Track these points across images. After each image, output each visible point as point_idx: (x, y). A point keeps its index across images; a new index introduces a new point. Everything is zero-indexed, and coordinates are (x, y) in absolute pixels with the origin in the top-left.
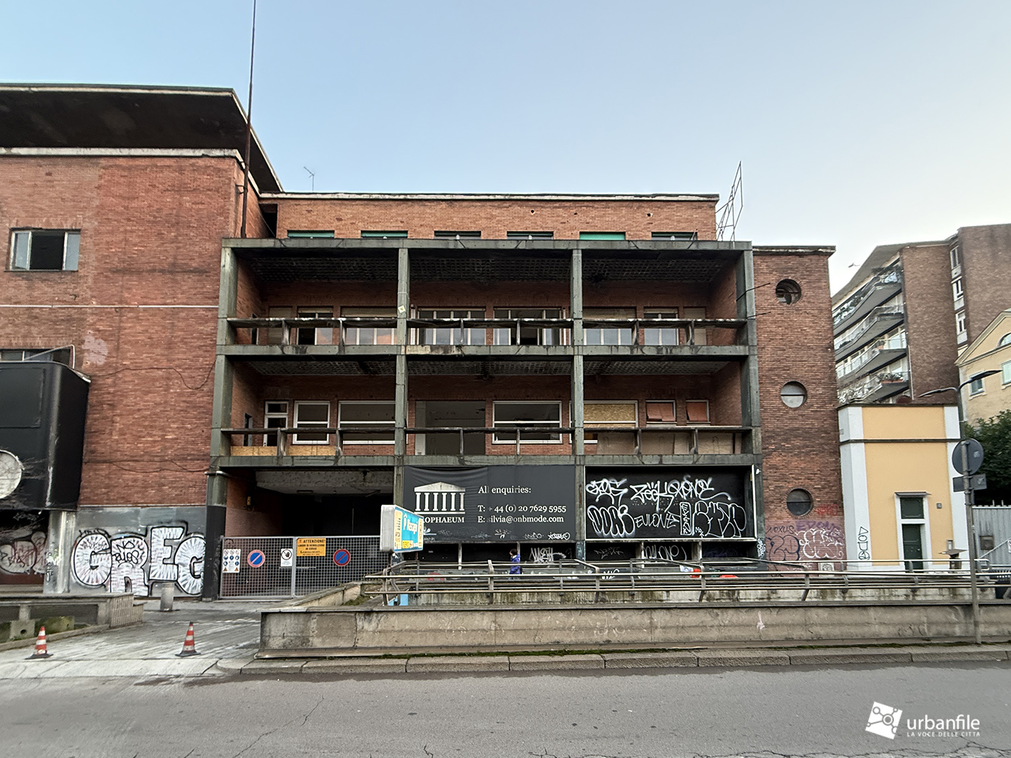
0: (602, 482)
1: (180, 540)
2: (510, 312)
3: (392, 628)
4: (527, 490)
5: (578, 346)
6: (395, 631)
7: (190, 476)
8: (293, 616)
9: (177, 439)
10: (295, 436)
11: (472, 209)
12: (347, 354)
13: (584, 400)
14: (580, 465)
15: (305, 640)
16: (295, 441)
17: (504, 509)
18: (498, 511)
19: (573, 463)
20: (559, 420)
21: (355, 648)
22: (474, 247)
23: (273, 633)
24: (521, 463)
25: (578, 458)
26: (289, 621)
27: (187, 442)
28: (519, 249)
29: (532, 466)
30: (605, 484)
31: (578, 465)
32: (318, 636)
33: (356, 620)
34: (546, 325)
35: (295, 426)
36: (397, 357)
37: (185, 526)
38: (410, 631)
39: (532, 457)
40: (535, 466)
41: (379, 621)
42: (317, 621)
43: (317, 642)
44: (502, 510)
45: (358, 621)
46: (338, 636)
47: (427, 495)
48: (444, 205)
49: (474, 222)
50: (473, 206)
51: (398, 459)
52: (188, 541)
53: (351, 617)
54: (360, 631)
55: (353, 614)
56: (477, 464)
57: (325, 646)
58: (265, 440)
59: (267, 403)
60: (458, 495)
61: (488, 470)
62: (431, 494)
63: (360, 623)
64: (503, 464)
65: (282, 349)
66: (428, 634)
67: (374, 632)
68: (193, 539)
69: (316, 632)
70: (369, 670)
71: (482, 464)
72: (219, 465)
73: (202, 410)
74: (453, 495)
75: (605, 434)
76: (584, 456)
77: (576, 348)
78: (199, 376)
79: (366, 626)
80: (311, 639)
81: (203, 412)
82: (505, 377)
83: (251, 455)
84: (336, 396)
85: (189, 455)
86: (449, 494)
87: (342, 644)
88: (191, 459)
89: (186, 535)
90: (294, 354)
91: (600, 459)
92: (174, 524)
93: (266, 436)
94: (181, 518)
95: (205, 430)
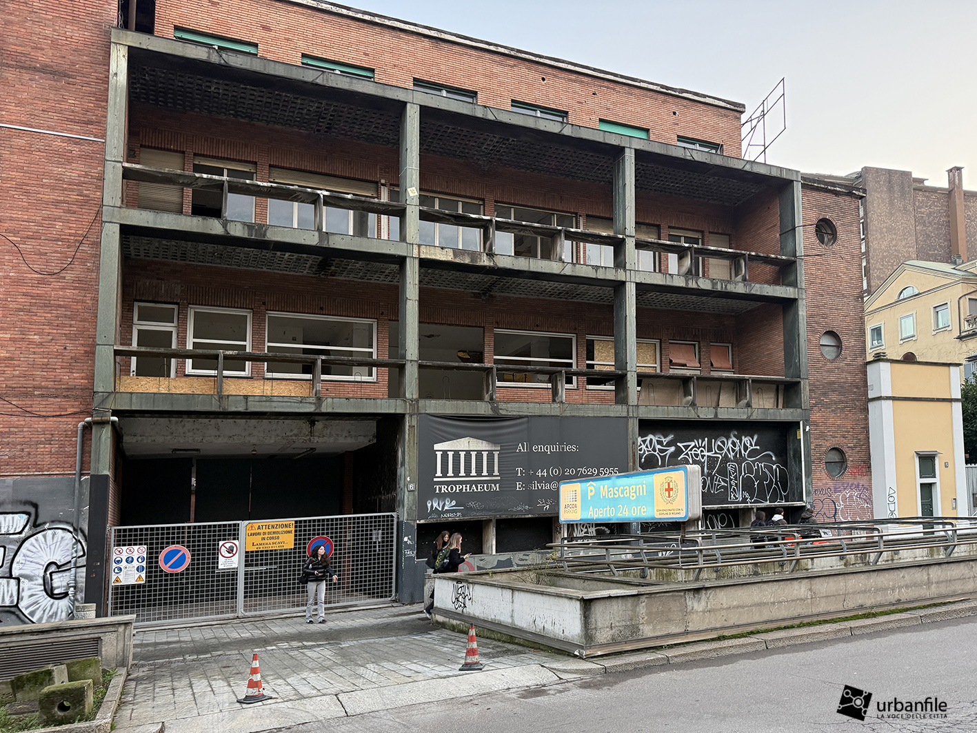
0: (648, 438)
1: (23, 535)
2: (512, 210)
3: (720, 606)
4: (574, 448)
5: (630, 270)
6: (724, 609)
7: (41, 424)
8: (620, 601)
9: (12, 359)
10: (189, 362)
11: (465, 58)
12: (332, 246)
13: (637, 338)
14: (633, 417)
15: (635, 629)
16: (189, 369)
17: (548, 472)
18: (540, 474)
19: (624, 414)
20: (572, 359)
21: (687, 633)
22: (508, 121)
23: (599, 625)
24: (568, 413)
25: (631, 408)
26: (616, 607)
27: (33, 365)
28: (564, 135)
29: (579, 417)
30: (651, 440)
31: (630, 417)
32: (649, 622)
33: (686, 600)
34: (590, 239)
35: (190, 347)
36: (408, 260)
37: (32, 510)
38: (738, 607)
39: (580, 406)
40: (583, 417)
41: (708, 598)
42: (647, 604)
43: (647, 630)
44: (545, 474)
45: (687, 600)
46: (669, 620)
47: (451, 454)
48: (427, 43)
49: (469, 76)
50: (466, 54)
51: (410, 405)
52: (40, 536)
53: (681, 596)
54: (690, 612)
55: (682, 594)
56: (515, 414)
57: (656, 634)
58: (133, 366)
59: (136, 304)
60: (491, 454)
61: (528, 421)
62: (456, 454)
63: (689, 603)
64: (546, 414)
65: (225, 226)
66: (754, 608)
67: (704, 612)
68: (50, 532)
69: (646, 618)
70: (733, 651)
71: (521, 414)
72: (113, 406)
73: (61, 311)
74: (485, 454)
75: (651, 380)
76: (637, 406)
77: (628, 272)
78: (56, 252)
79: (696, 606)
80: (641, 627)
81: (65, 316)
82: (509, 298)
83: (155, 391)
84: (264, 304)
85: (35, 388)
86: (479, 453)
87: (674, 629)
88: (42, 396)
89: (35, 525)
90: (246, 236)
91: (654, 410)
92: (8, 508)
93: (134, 359)
94: (24, 497)
95: (69, 347)
